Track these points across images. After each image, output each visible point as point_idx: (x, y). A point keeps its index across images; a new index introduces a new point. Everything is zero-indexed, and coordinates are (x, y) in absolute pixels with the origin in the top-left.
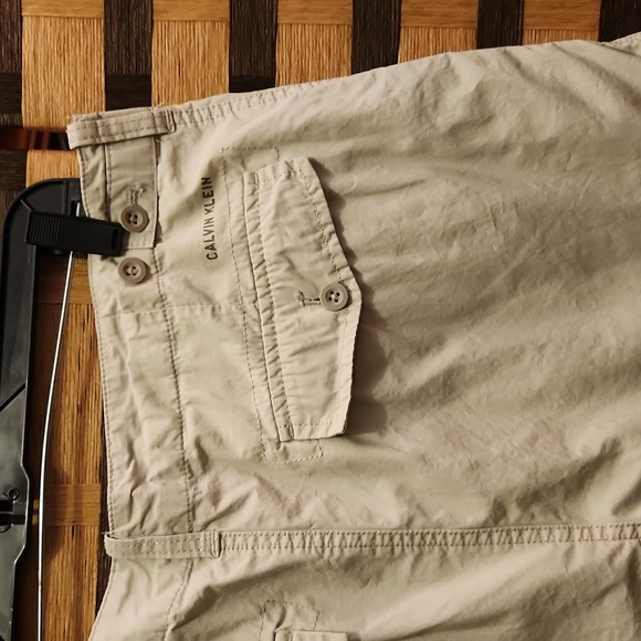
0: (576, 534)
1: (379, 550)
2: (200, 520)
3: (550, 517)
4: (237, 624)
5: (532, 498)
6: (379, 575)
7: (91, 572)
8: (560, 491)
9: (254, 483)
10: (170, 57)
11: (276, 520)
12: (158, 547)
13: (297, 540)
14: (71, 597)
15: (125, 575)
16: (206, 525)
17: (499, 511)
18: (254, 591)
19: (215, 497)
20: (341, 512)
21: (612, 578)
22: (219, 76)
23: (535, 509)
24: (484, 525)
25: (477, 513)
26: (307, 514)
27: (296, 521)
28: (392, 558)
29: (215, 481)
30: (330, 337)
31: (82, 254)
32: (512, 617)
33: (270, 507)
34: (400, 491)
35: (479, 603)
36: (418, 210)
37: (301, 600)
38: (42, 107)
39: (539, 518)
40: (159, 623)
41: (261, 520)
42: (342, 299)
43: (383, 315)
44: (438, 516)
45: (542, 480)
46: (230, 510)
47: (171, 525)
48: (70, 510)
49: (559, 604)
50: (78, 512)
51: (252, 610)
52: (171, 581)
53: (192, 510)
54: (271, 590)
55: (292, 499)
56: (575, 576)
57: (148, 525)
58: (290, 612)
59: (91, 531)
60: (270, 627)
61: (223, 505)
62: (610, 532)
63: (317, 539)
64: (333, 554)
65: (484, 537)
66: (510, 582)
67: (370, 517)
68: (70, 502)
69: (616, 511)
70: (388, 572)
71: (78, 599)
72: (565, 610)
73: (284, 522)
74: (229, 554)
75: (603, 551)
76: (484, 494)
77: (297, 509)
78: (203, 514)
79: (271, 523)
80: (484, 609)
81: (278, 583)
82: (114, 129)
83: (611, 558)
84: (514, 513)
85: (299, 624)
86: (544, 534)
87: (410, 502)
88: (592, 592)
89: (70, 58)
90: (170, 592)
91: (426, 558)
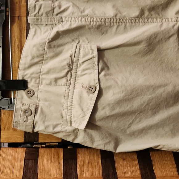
0: (164, 20)
1: (107, 23)
2: (55, 13)
3: (157, 15)
4: (66, 44)
5: (152, 9)
6: (107, 32)
7: (24, 30)
8: (161, 7)
9: (71, 4)
12: (43, 20)
13: (83, 19)
14: (19, 36)
15: (34, 29)
16: (57, 15)
17: (142, 13)
18: (71, 35)
19: (60, 7)
20: (96, 12)
21: (173, 32)
23: (153, 13)
24: (138, 17)
25: (136, 13)
26: (86, 12)
27: (83, 14)
28: (111, 26)
29: (60, 3)
32: (143, 43)
33: (76, 10)
34: (114, 6)
35: (134, 38)
37: (84, 38)
39: (154, 16)
40: (44, 41)
41: (73, 13)
44: (124, 14)
45: (156, 3)
47: (47, 13)
48: (18, 11)
49: (157, 40)
50: (20, 12)
51: (70, 40)
52: (47, 31)
53: (53, 9)
55: (82, 9)
56: (162, 31)
57: (40, 13)
58: (81, 41)
59: (24, 19)
60: (75, 44)
61: (62, 9)
62: (174, 20)
63: (89, 19)
64: (94, 24)
65: (137, 21)
66: (144, 32)
67: (105, 14)
68: (17, 9)
69: (176, 14)
70: (109, 31)
71: (21, 37)
72: (159, 41)
73: (80, 14)
74: (64, 23)
75: (171, 24)
76: (138, 7)
77: (84, 11)
78: (56, 11)
79: (76, 14)
80: (136, 40)
81: (78, 33)
83: (173, 26)
84: (147, 13)
85: (83, 44)
86: (155, 20)
87: (117, 9)
88: (167, 36)
90: (47, 33)
91: (120, 27)
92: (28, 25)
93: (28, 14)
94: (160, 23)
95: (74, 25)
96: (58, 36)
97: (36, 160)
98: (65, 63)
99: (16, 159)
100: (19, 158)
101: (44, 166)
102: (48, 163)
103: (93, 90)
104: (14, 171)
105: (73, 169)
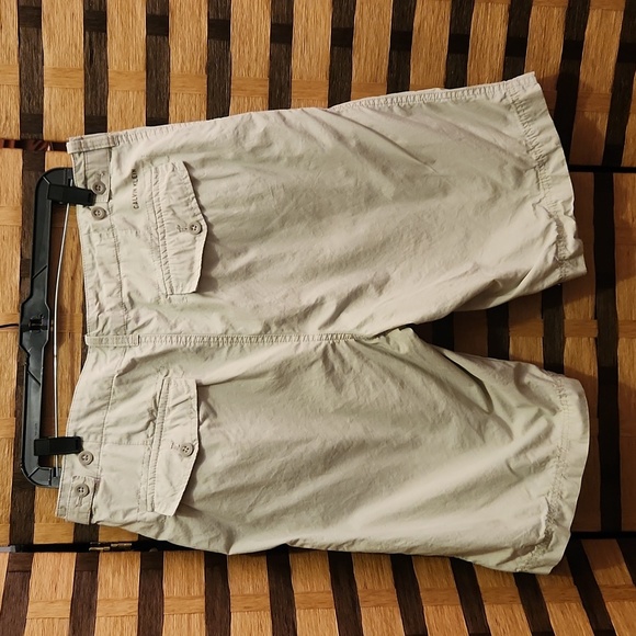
0: (302, 338)
1: (212, 345)
2: (130, 330)
3: (291, 330)
4: (146, 376)
5: (282, 322)
6: (212, 356)
7: (78, 354)
8: (296, 319)
9: (156, 313)
10: (116, 107)
11: (165, 330)
12: (110, 341)
13: (174, 339)
14: (69, 365)
15: (95, 354)
16: (133, 332)
17: (267, 328)
18: (154, 362)
19: (137, 320)
20: (195, 327)
21: (315, 357)
22: (141, 117)
23: (284, 327)
24: (260, 333)
25: (258, 328)
26: (179, 328)
27: (174, 331)
28: (218, 348)
29: (137, 312)
30: (192, 247)
31: (74, 204)
32: (270, 374)
33: (162, 324)
34: (223, 318)
35: (256, 367)
36: (236, 187)
37: (177, 366)
38: (53, 131)
39: (285, 331)
40: (111, 374)
41: (158, 330)
42: (198, 229)
43: (218, 237)
44: (239, 329)
45: (287, 314)
46: (143, 326)
47: (116, 331)
48: (68, 325)
49: (292, 369)
50: (72, 326)
51: (153, 370)
52: (116, 356)
53: (126, 324)
54: (162, 361)
55: (173, 322)
56: (299, 356)
57: (105, 331)
58: (171, 371)
59: (78, 335)
60: (162, 377)
61: (140, 323)
62: (316, 337)
63: (184, 339)
64: (191, 345)
65: (260, 339)
66: (270, 358)
67: (208, 330)
68: (68, 321)
69: (320, 329)
70: (216, 354)
71: (72, 366)
72: (295, 371)
73: (169, 331)
74: (143, 344)
75: (312, 345)
76: (260, 319)
77: (175, 325)
78: (131, 326)
79: (163, 331)
80: (258, 370)
81: (166, 358)
82: (89, 144)
83: (315, 349)
84: (274, 328)
85: (175, 376)
86: (288, 338)
87: (227, 323)
88: (306, 363)
89: (67, 107)
90: (116, 361)
91: (234, 349)
92: (85, 348)
93: (85, 332)
94: (296, 343)
95: (160, 348)
96: (133, 365)
97: (94, 571)
98: (144, 408)
99: (61, 570)
100: (66, 570)
101: (107, 582)
102: (114, 576)
103: (189, 451)
104: (58, 589)
105: (156, 584)
